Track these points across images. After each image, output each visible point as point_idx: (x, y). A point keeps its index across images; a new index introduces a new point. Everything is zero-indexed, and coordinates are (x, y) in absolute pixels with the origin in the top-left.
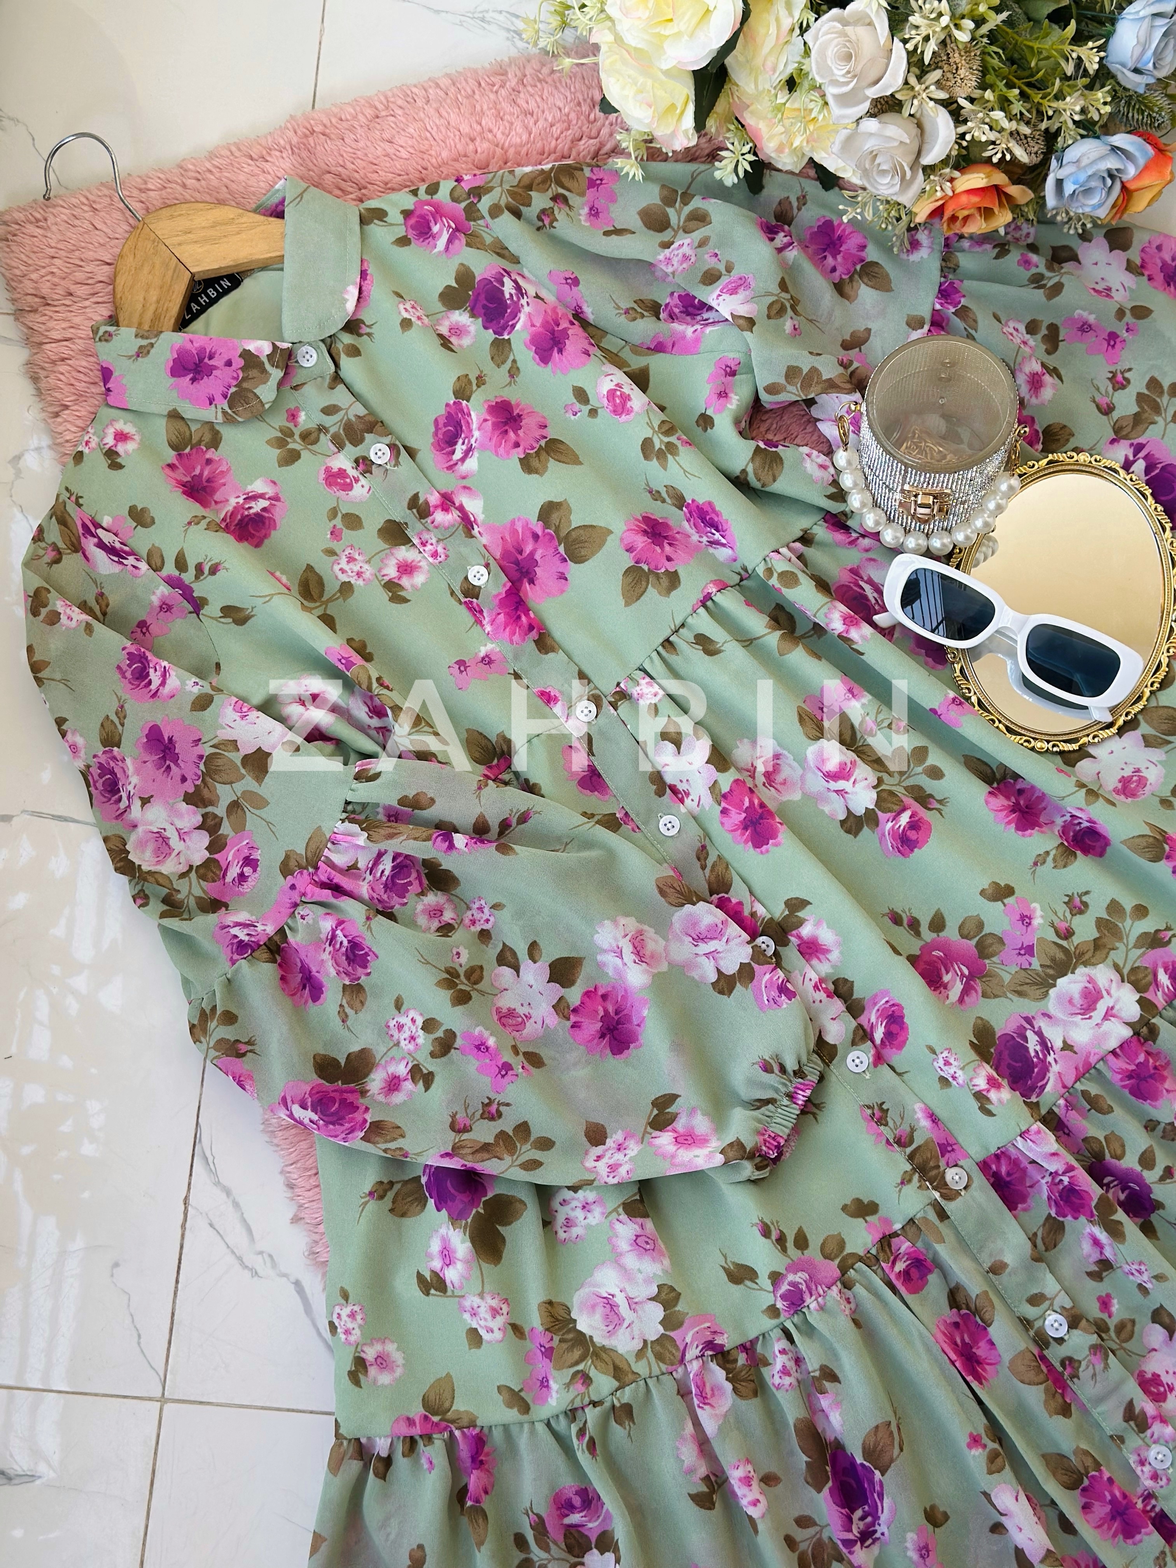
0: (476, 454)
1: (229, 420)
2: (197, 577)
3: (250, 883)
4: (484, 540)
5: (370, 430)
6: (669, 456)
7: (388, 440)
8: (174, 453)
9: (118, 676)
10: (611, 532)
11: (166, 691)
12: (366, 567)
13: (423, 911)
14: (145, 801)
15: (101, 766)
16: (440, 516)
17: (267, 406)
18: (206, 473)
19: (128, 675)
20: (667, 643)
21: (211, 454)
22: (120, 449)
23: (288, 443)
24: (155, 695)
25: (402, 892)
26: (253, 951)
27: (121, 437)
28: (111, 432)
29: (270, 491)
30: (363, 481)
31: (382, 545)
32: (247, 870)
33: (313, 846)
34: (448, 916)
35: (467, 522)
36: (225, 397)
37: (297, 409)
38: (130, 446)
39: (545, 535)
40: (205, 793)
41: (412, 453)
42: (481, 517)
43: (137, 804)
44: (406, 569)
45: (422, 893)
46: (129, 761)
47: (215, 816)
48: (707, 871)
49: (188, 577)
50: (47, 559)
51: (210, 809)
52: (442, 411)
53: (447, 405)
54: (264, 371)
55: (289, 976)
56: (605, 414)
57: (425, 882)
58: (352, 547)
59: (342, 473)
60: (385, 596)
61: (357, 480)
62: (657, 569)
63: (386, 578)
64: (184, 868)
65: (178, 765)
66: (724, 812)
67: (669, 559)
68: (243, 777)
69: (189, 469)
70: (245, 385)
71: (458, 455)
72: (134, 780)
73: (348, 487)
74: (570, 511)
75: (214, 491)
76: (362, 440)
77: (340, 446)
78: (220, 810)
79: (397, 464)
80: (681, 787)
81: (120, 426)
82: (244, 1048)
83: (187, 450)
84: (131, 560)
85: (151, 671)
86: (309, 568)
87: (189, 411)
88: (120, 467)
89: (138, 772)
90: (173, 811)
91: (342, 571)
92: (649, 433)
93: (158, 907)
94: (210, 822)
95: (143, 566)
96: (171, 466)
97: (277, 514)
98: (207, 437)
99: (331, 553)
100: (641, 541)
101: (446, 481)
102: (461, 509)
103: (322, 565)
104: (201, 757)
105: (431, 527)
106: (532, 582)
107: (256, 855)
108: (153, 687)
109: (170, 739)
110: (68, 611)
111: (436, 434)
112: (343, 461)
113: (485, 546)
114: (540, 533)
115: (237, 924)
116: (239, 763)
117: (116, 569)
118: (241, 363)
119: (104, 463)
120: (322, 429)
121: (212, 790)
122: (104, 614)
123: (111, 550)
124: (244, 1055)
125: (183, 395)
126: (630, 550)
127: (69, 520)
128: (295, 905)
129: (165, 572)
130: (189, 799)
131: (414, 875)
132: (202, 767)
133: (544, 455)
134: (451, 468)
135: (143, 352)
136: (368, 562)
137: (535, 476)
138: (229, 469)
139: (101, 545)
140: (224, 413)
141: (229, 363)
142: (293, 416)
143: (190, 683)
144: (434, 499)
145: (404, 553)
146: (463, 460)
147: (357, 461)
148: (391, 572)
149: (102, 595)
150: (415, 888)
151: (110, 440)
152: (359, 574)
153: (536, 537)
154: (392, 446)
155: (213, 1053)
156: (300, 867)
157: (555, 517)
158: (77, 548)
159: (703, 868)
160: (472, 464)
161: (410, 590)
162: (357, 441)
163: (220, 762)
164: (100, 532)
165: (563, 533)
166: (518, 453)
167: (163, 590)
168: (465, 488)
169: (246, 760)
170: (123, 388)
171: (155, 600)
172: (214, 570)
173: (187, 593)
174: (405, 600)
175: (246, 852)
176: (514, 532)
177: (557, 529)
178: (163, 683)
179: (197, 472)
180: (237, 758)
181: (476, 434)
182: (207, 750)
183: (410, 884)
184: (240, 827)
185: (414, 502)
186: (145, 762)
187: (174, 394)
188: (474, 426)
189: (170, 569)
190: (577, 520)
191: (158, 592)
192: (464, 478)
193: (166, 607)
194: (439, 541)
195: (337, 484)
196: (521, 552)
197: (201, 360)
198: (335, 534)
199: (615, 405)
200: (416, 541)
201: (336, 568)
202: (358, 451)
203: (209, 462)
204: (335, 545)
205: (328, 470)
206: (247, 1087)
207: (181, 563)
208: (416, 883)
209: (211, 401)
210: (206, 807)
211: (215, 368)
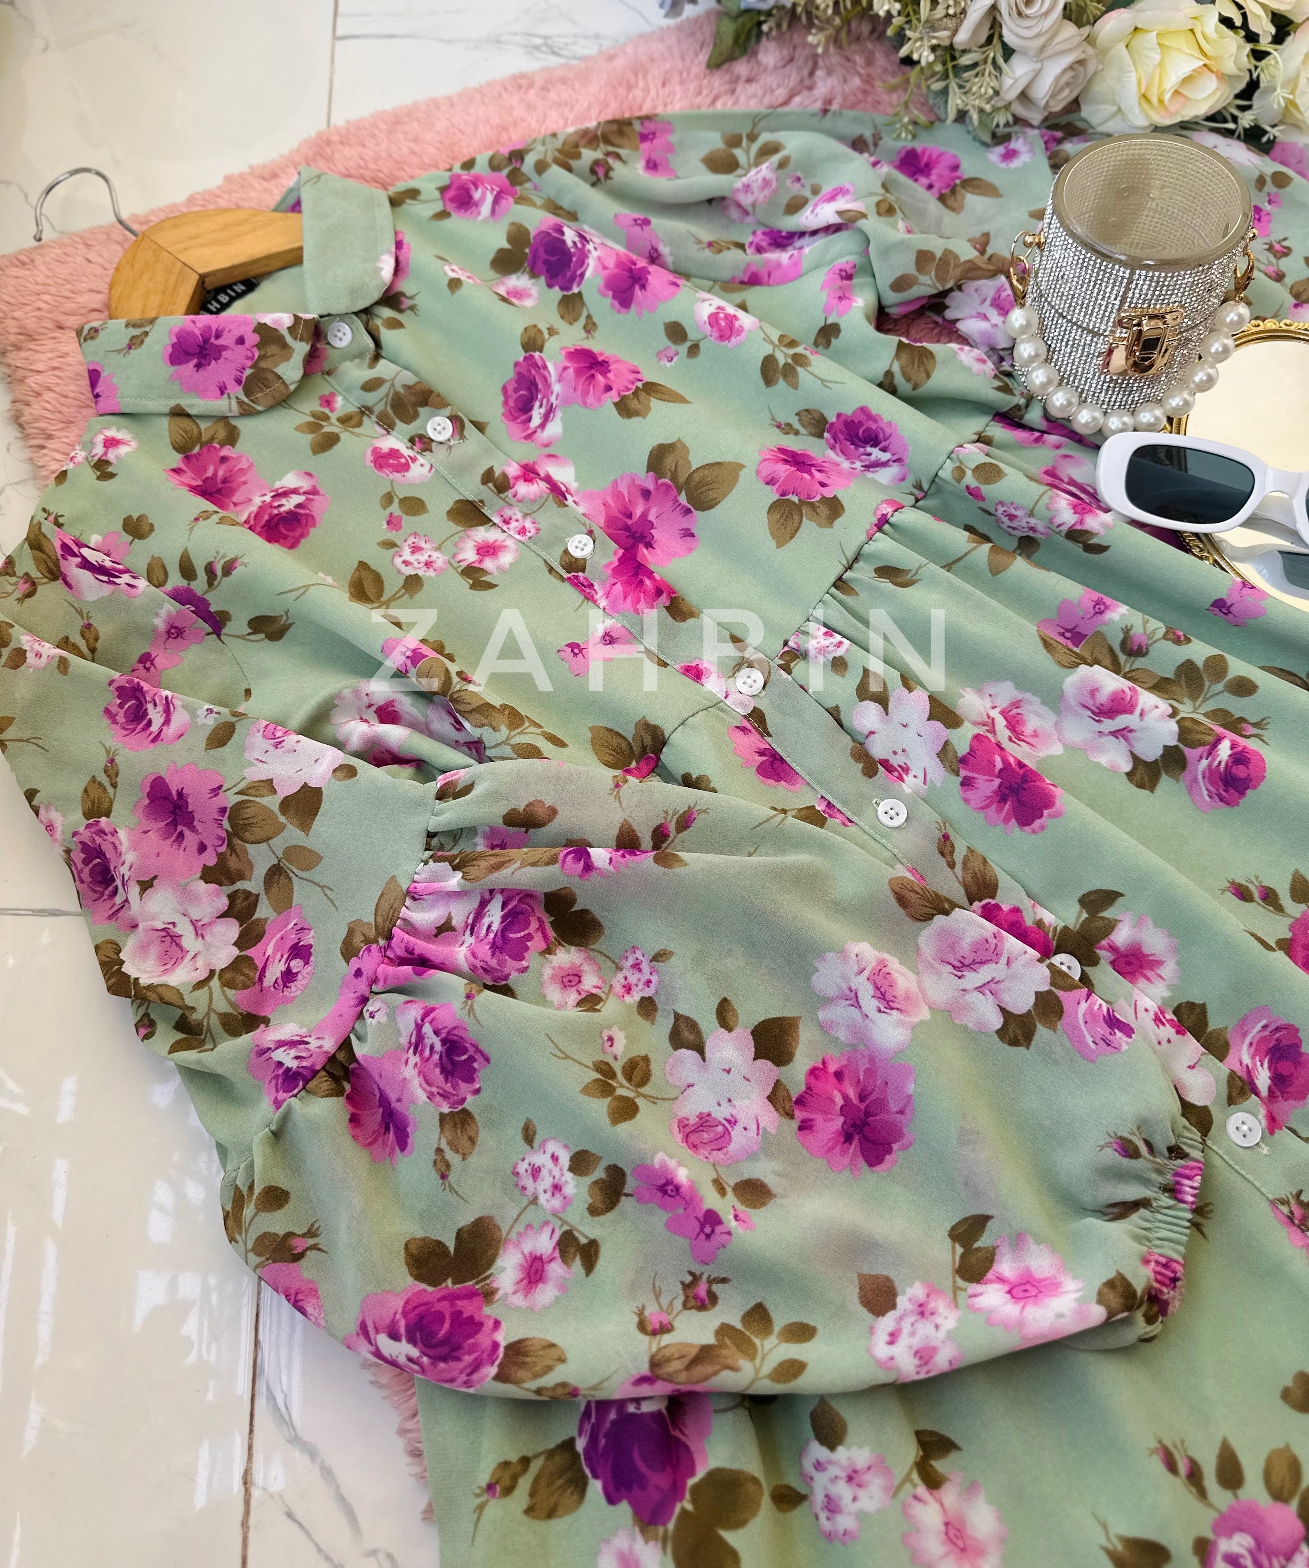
0: (559, 414)
1: (247, 412)
2: (210, 583)
3: (300, 981)
4: (581, 509)
5: (424, 403)
6: (800, 370)
7: (448, 411)
8: (179, 456)
9: (106, 722)
10: (743, 466)
11: (171, 731)
12: (436, 555)
13: (553, 978)
14: (146, 886)
15: (84, 846)
16: (522, 488)
17: (292, 388)
18: (221, 473)
19: (121, 718)
20: (840, 584)
21: (226, 451)
22: (111, 456)
23: (322, 427)
24: (156, 738)
25: (519, 952)
26: (307, 1082)
27: (111, 443)
28: (100, 439)
29: (304, 484)
30: (421, 460)
31: (453, 527)
32: (296, 965)
33: (385, 906)
34: (590, 982)
35: (558, 492)
36: (238, 381)
37: (333, 395)
38: (123, 450)
39: (658, 487)
40: (233, 863)
41: (480, 427)
42: (573, 485)
43: (134, 890)
44: (488, 550)
45: (549, 951)
46: (122, 834)
47: (247, 894)
48: (958, 868)
49: (199, 586)
50: (18, 594)
51: (240, 885)
52: (510, 374)
53: (517, 364)
54: (284, 345)
55: (364, 1115)
56: (710, 345)
57: (552, 934)
58: (415, 534)
59: (394, 453)
60: (464, 584)
61: (414, 460)
62: (809, 497)
63: (464, 565)
64: (202, 975)
65: (193, 829)
66: (967, 783)
67: (823, 485)
68: (282, 827)
69: (199, 472)
70: (263, 365)
71: (536, 420)
72: (129, 857)
73: (406, 467)
74: (686, 450)
75: (232, 491)
76: (416, 416)
77: (388, 426)
78: (253, 884)
79: (462, 437)
80: (895, 761)
81: (111, 433)
82: (299, 1245)
83: (196, 450)
84: (126, 578)
85: (150, 706)
86: (363, 565)
87: (196, 404)
88: (112, 476)
89: (135, 846)
90: (186, 895)
91: (406, 563)
92: (768, 350)
93: (166, 1036)
94: (240, 903)
95: (142, 584)
96: (177, 471)
97: (316, 508)
98: (222, 434)
99: (390, 545)
100: (783, 470)
101: (526, 452)
102: (548, 479)
103: (378, 559)
104: (223, 810)
105: (513, 501)
106: (649, 545)
107: (308, 939)
108: (154, 728)
109: (180, 794)
110: (37, 647)
111: (506, 403)
112: (395, 442)
113: (584, 515)
114: (651, 487)
115: (281, 1044)
116: (275, 808)
117: (106, 590)
118: (256, 338)
119: (90, 475)
120: (365, 411)
121: (243, 857)
122: (93, 650)
123: (98, 570)
124: (300, 1256)
125: (189, 388)
126: (770, 482)
127: (45, 543)
128: (364, 1000)
129: (169, 586)
130: (208, 875)
131: (534, 925)
132: (226, 825)
133: (643, 396)
134: (529, 437)
135: (134, 343)
136: (438, 549)
137: (636, 420)
138: (251, 466)
139: (86, 564)
140: (240, 403)
141: (241, 341)
142: (328, 402)
143: (202, 712)
144: (513, 470)
145: (483, 534)
146: (543, 426)
147: (412, 440)
148: (469, 555)
149: (89, 626)
150: (536, 944)
151: (99, 450)
152: (428, 564)
153: (646, 494)
154: (455, 419)
155: (254, 1259)
156: (368, 941)
157: (669, 462)
158: (55, 574)
159: (952, 865)
160: (555, 428)
161: (496, 573)
162: (409, 417)
163: (248, 813)
164: (85, 551)
165: (682, 479)
166: (611, 398)
167: (170, 607)
168: (550, 456)
169: (286, 804)
170: (114, 389)
171: (160, 623)
172: (228, 569)
173: (201, 607)
174: (491, 586)
175: (293, 938)
176: (618, 495)
177: (674, 477)
178: (167, 721)
179: (210, 472)
180: (272, 802)
181: (557, 388)
182: (231, 799)
183: (529, 937)
184: (284, 904)
185: (488, 477)
186: (146, 832)
187: (177, 387)
188: (553, 378)
189: (175, 580)
190: (696, 460)
191: (163, 613)
192: (547, 445)
193: (175, 632)
194: (525, 515)
195: (389, 466)
196: (630, 516)
197: (206, 341)
198: (393, 523)
199: (720, 329)
200: (496, 520)
201: (398, 561)
202: (413, 428)
203: (224, 459)
204: (392, 536)
205: (376, 451)
206: (309, 1309)
207: (188, 570)
208: (538, 937)
209: (222, 390)
210: (233, 882)
211: (224, 348)
